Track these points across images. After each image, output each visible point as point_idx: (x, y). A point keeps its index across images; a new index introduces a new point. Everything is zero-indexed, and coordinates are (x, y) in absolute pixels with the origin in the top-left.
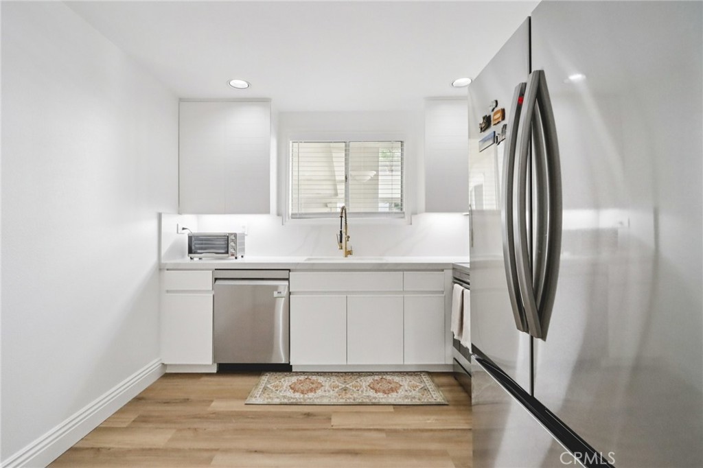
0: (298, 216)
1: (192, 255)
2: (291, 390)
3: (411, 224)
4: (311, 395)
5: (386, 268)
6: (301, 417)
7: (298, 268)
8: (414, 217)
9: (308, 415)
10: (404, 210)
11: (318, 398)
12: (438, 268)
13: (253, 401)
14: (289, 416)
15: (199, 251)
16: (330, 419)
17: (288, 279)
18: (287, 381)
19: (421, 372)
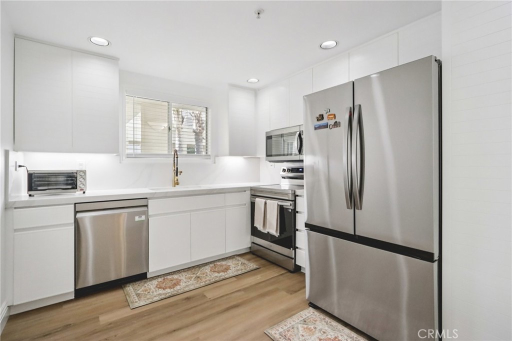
0: (134, 156)
1: (31, 193)
2: (160, 289)
3: (215, 163)
4: (178, 287)
5: (215, 192)
6: (184, 301)
7: (155, 196)
8: (217, 158)
9: (188, 299)
10: (209, 153)
11: (185, 288)
12: (242, 190)
13: (137, 305)
14: (174, 305)
15: (39, 188)
16: (205, 296)
17: (147, 206)
18: (151, 285)
19: (234, 256)
